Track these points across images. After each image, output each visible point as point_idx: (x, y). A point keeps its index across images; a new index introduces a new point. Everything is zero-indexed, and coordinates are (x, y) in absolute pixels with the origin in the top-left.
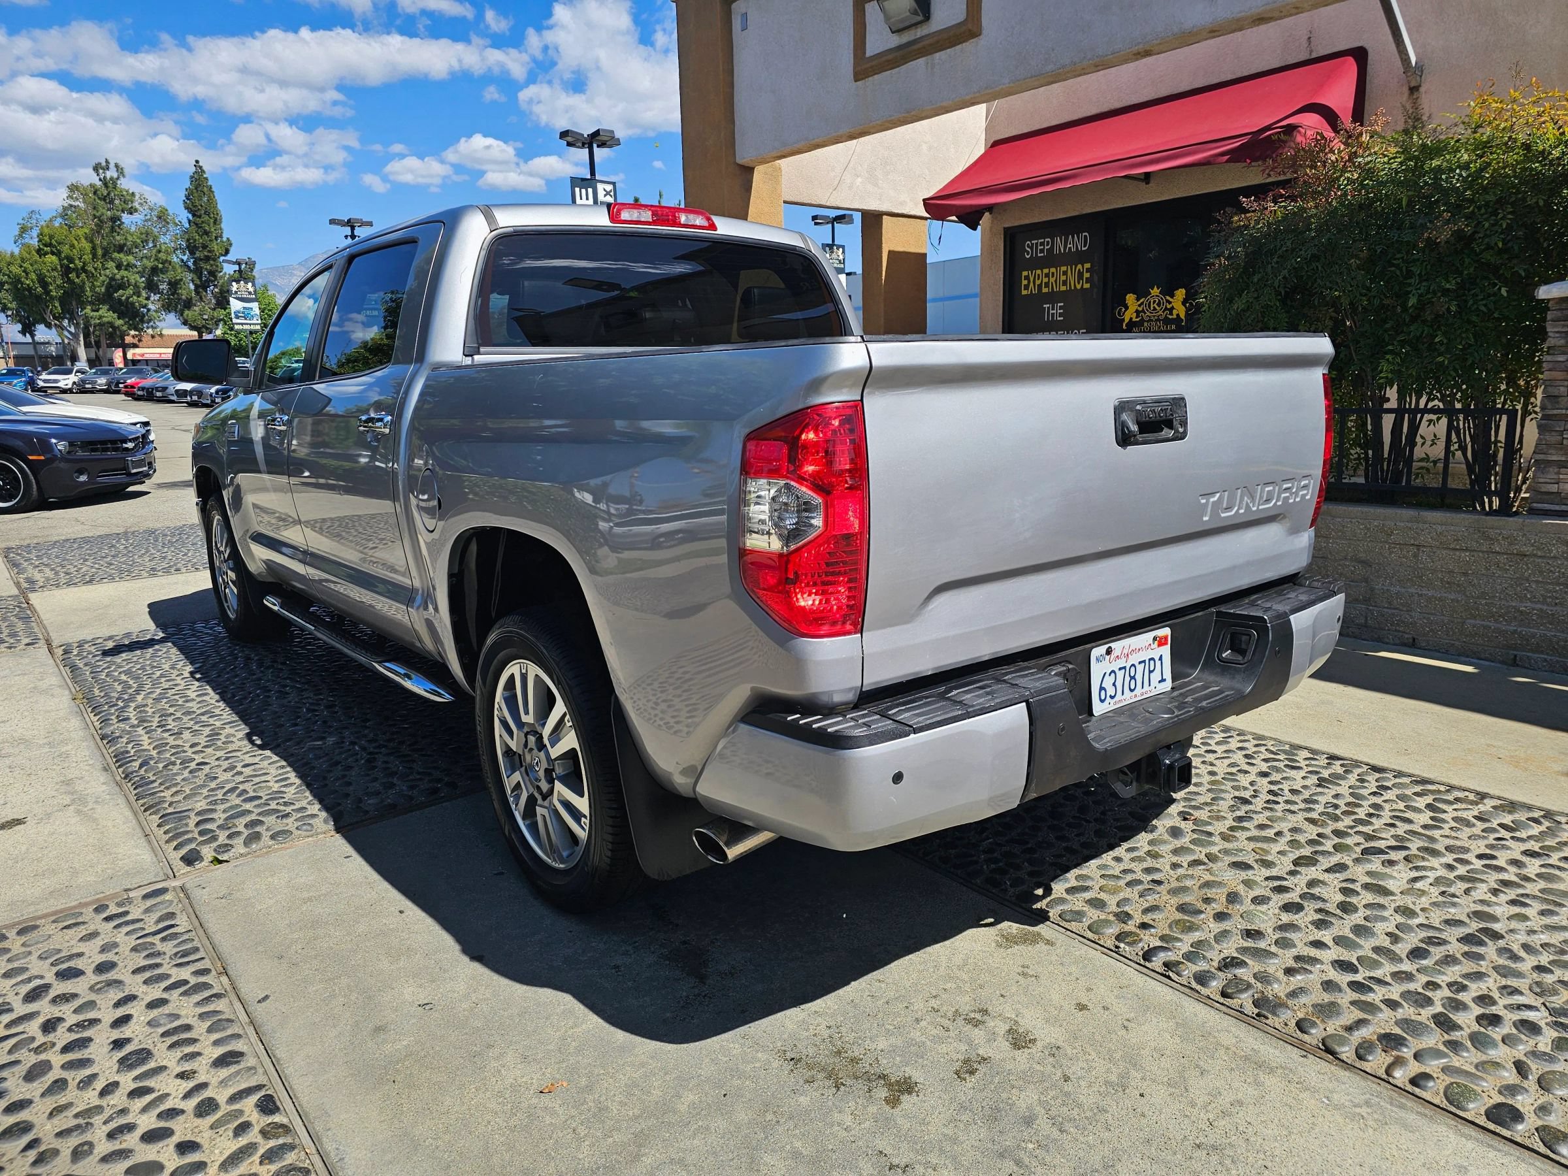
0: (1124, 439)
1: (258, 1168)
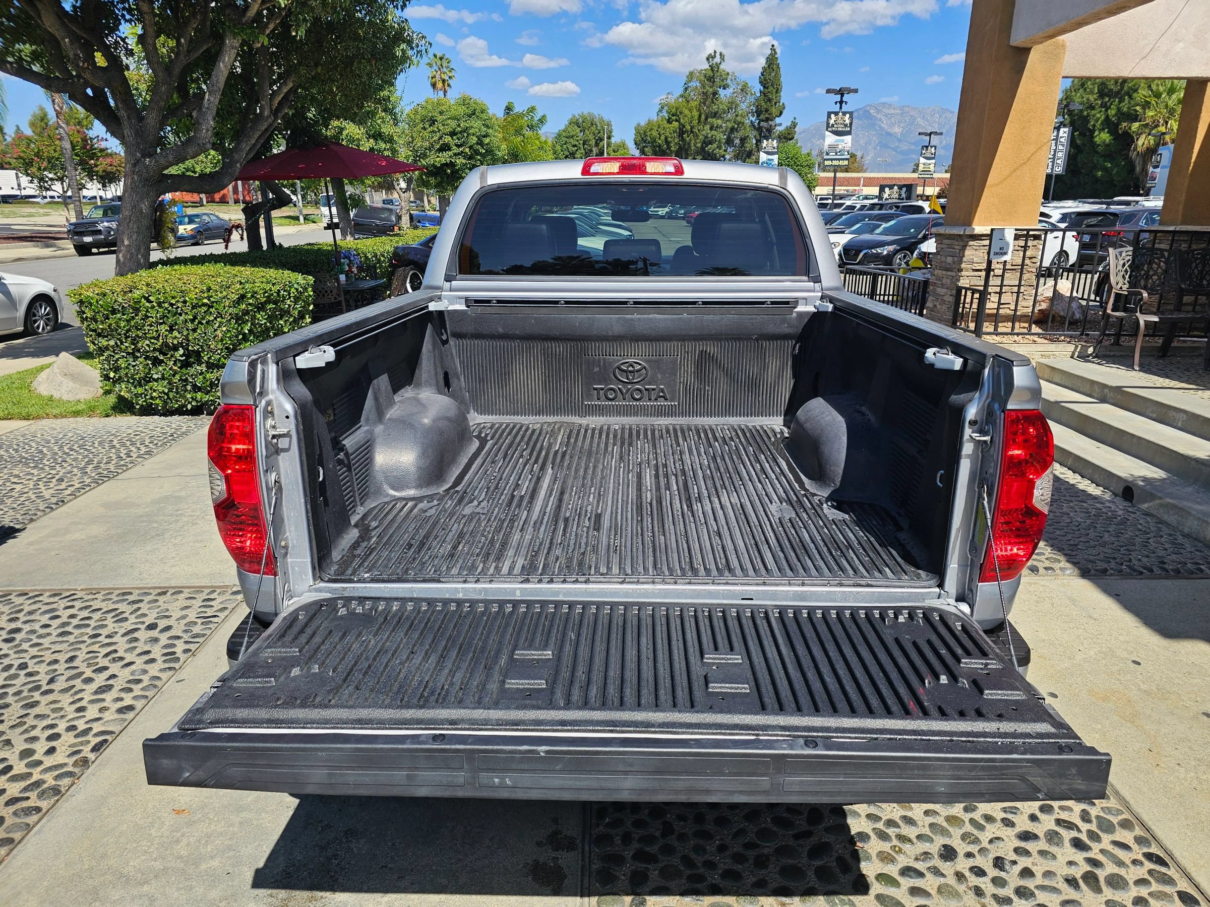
1: (50, 780)
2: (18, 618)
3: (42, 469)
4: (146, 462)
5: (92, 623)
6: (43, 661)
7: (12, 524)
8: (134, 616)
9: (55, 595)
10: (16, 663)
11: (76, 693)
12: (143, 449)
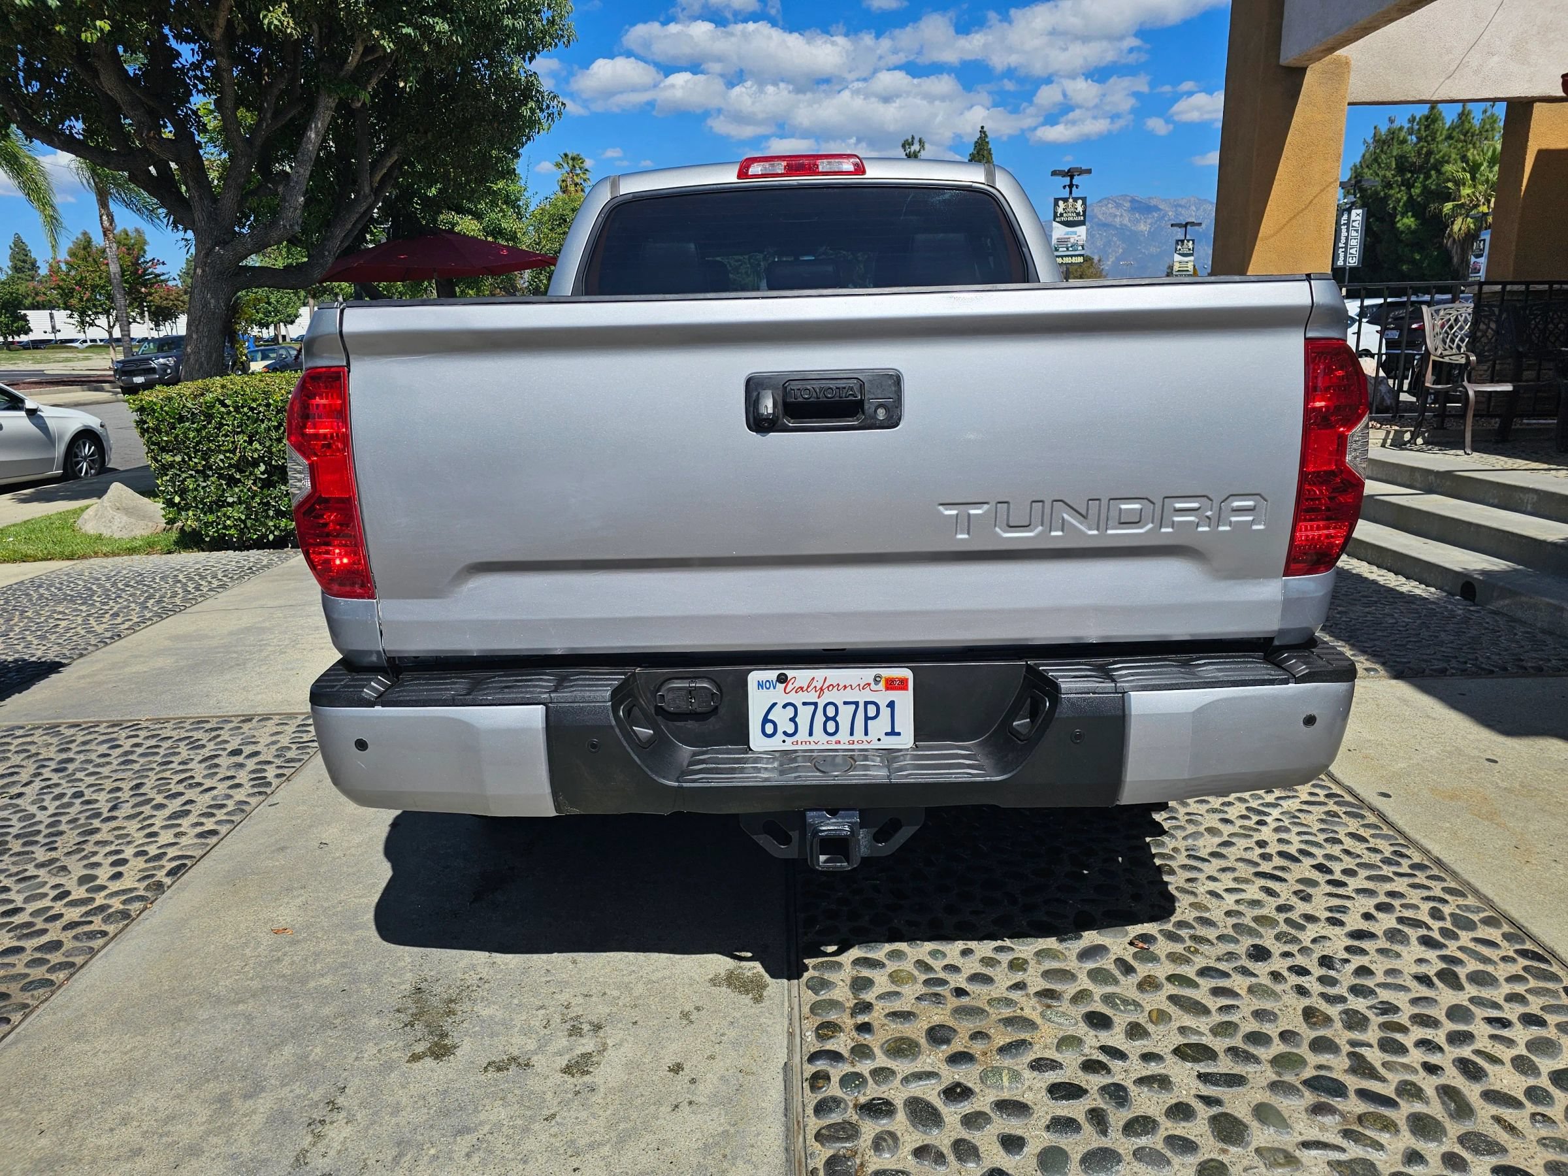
0: (759, 424)
1: (116, 904)
2: (69, 749)
3: (92, 605)
4: (219, 596)
5: (162, 751)
6: (103, 789)
7: (57, 659)
8: (212, 743)
9: (114, 726)
10: (70, 792)
11: (145, 819)
12: (215, 583)
